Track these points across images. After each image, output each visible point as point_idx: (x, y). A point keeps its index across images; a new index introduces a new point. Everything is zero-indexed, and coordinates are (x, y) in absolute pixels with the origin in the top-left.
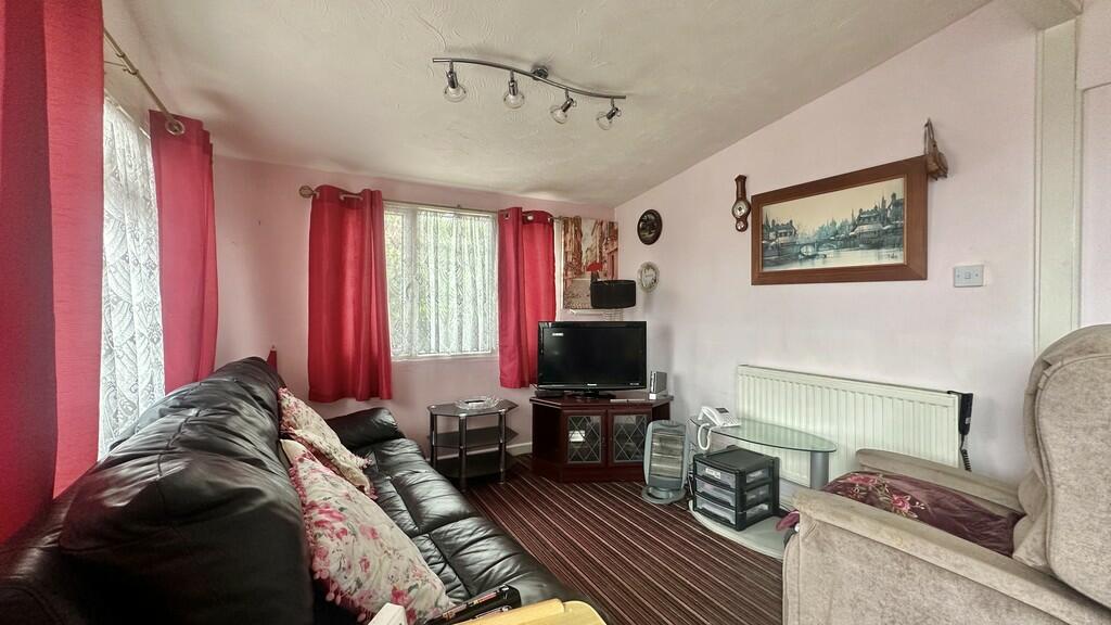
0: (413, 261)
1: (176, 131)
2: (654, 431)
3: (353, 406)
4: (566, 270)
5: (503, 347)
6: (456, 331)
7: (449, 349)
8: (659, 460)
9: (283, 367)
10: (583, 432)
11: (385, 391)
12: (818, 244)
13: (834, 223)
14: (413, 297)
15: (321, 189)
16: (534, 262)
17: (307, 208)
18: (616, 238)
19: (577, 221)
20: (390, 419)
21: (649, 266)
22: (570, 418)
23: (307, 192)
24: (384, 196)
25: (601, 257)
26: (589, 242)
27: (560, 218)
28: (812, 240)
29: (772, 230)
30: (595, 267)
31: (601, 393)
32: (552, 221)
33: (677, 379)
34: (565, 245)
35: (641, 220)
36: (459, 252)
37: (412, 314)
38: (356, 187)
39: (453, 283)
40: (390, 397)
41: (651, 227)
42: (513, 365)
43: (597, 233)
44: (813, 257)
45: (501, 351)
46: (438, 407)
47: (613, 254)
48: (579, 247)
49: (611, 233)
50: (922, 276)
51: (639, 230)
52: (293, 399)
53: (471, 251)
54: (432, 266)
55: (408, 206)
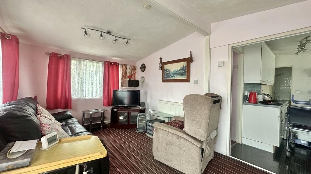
0: (79, 73)
1: (8, 38)
2: (139, 116)
3: (60, 110)
4: (122, 77)
5: (104, 96)
6: (91, 92)
7: (89, 96)
8: (141, 122)
9: (39, 100)
10: (123, 117)
11: (69, 107)
12: (173, 74)
13: (176, 70)
14: (79, 82)
15: (52, 53)
16: (113, 74)
17: (48, 58)
18: (136, 70)
19: (125, 65)
20: (70, 114)
21: (143, 77)
22: (120, 113)
23: (48, 54)
24: (71, 56)
25: (132, 74)
26: (129, 70)
27: (121, 64)
28: (172, 73)
29: (166, 70)
30: (130, 77)
31: (129, 107)
32: (119, 65)
33: (148, 104)
34: (122, 71)
35: (141, 66)
36: (93, 72)
37: (78, 87)
38: (63, 53)
39: (90, 79)
40: (71, 108)
41: (143, 68)
42: (106, 100)
43: (131, 68)
44: (173, 77)
45: (104, 97)
46: (85, 111)
47: (135, 74)
48: (126, 71)
49: (135, 68)
50: (189, 82)
51: (141, 68)
52: (41, 107)
53: (96, 71)
54: (85, 74)
55: (79, 59)
